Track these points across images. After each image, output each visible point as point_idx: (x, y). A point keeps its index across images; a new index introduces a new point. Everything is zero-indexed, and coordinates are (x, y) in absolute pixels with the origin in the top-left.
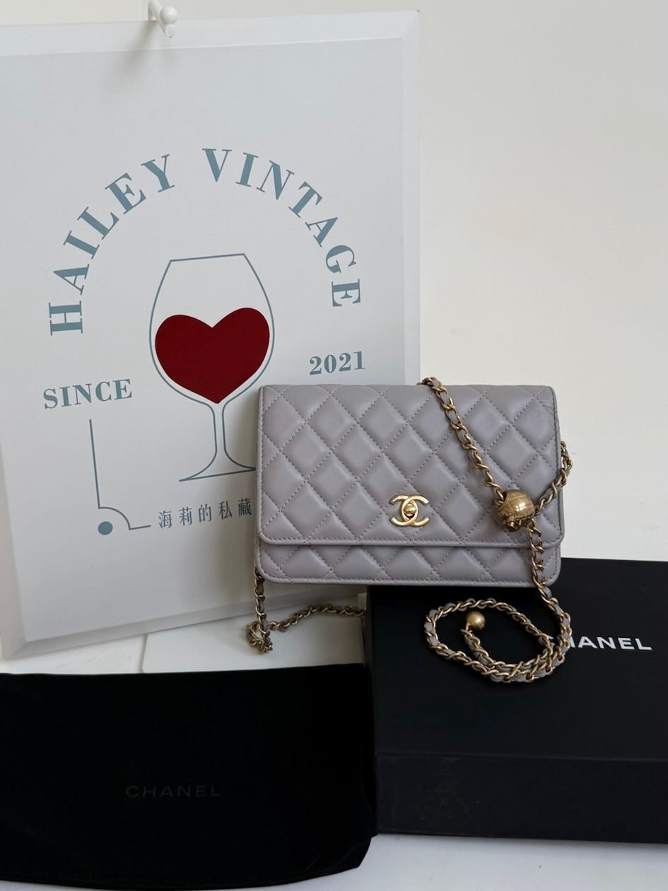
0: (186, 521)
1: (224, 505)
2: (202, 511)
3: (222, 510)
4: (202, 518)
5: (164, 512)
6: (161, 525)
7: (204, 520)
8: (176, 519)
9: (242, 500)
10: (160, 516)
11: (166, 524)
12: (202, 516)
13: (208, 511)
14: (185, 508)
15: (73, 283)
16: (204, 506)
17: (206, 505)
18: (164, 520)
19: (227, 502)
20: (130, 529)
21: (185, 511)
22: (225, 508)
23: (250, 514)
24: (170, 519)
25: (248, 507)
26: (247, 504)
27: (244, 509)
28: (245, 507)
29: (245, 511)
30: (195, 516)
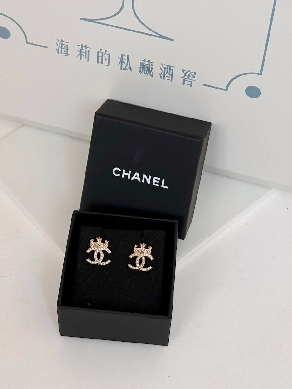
0: (83, 57)
1: (125, 57)
2: (100, 55)
3: (121, 62)
4: (100, 60)
5: (62, 41)
6: (58, 51)
7: (102, 63)
8: (74, 50)
9: (145, 60)
10: (58, 43)
11: (63, 52)
12: (100, 59)
13: (107, 56)
14: (84, 45)
16: (103, 51)
17: (106, 51)
18: (62, 48)
19: (128, 56)
20: (27, 42)
21: (84, 48)
22: (125, 61)
23: (152, 76)
24: (67, 50)
25: (150, 70)
26: (150, 65)
27: (146, 69)
28: (146, 68)
29: (147, 71)
30: (93, 56)
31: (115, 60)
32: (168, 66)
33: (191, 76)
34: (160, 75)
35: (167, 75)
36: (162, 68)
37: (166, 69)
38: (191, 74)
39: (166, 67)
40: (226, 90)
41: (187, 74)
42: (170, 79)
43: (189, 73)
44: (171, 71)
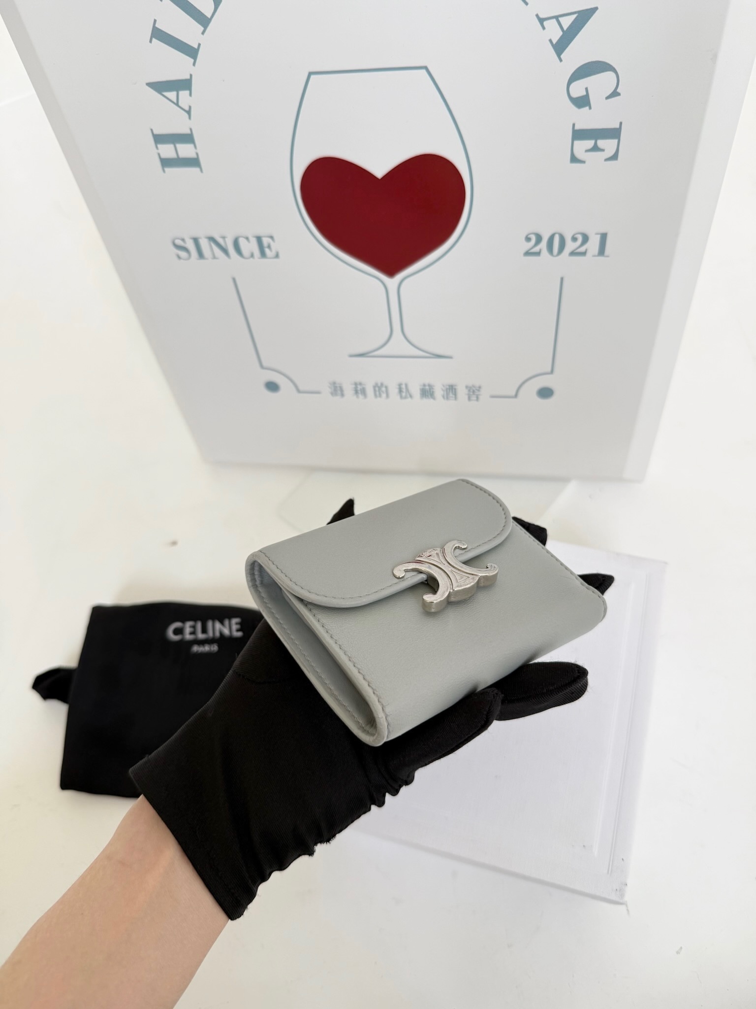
0: (359, 395)
1: (403, 386)
2: (377, 389)
3: (400, 391)
5: (334, 383)
6: (332, 394)
7: (380, 396)
8: (349, 390)
9: (424, 385)
10: (330, 385)
11: (337, 394)
12: (378, 393)
13: (384, 389)
14: (358, 383)
15: (175, 101)
16: (379, 385)
17: (382, 384)
18: (336, 391)
19: (405, 384)
20: (299, 391)
21: (358, 385)
22: (405, 389)
23: (434, 398)
24: (342, 390)
25: (431, 392)
26: (430, 389)
27: (427, 394)
28: (427, 392)
29: (428, 396)
30: (370, 391)
31: (393, 391)
32: (449, 386)
33: (476, 391)
34: (443, 397)
35: (451, 395)
36: (443, 388)
37: (448, 390)
38: (477, 390)
39: (448, 387)
40: (516, 396)
41: (472, 391)
42: (454, 398)
43: (474, 389)
44: (454, 390)
